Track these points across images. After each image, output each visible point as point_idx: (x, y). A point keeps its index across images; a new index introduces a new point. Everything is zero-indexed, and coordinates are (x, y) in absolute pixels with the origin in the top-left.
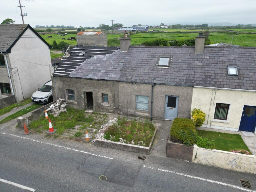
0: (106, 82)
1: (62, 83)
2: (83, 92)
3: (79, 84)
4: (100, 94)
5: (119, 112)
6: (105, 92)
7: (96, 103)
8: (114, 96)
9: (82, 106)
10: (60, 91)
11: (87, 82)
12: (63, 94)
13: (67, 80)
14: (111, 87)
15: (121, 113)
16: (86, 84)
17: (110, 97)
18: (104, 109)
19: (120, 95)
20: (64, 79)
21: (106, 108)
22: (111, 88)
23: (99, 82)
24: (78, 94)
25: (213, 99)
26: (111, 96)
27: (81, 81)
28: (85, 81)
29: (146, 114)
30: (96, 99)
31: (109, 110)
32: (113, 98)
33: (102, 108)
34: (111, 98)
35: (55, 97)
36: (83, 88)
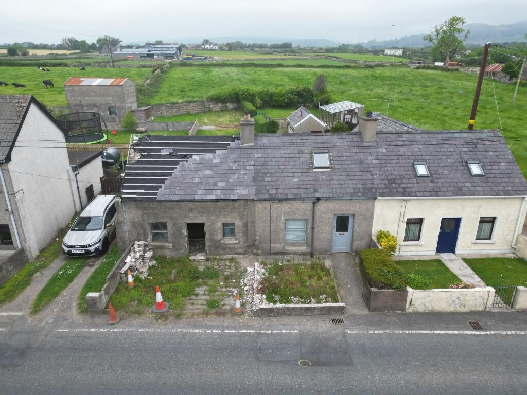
0: (231, 203)
1: (140, 213)
2: (185, 225)
3: (178, 211)
4: (219, 225)
5: (255, 251)
6: (229, 220)
7: (212, 240)
8: (246, 225)
9: (182, 250)
10: (135, 227)
11: (194, 207)
12: (142, 232)
13: (151, 206)
14: (241, 210)
15: (259, 252)
16: (191, 210)
17: (239, 227)
18: (226, 249)
19: (257, 222)
20: (146, 204)
21: (231, 246)
22: (240, 212)
23: (219, 204)
24: (174, 229)
25: (403, 213)
26: (241, 226)
27: (183, 205)
28: (191, 205)
29: (303, 249)
30: (211, 235)
31: (236, 249)
32: (244, 229)
33: (222, 249)
34: (241, 228)
35: (124, 240)
36: (185, 216)
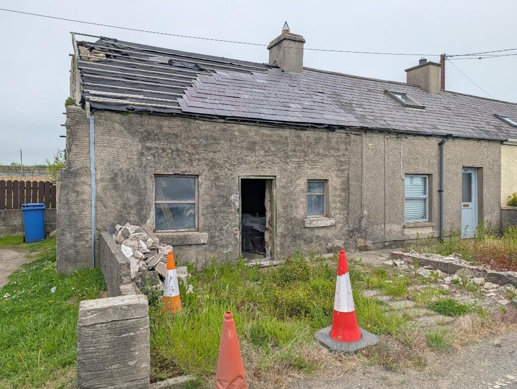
5: (361, 242)
6: (319, 174)
8: (346, 188)
10: (116, 187)
11: (257, 138)
12: (133, 199)
13: (165, 129)
14: (340, 153)
15: (369, 243)
19: (366, 176)
21: (321, 233)
22: (338, 156)
26: (338, 187)
29: (427, 232)
32: (343, 194)
34: (338, 193)
